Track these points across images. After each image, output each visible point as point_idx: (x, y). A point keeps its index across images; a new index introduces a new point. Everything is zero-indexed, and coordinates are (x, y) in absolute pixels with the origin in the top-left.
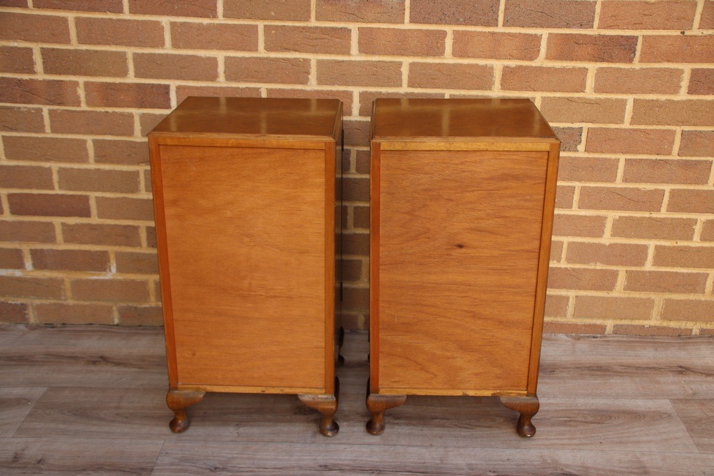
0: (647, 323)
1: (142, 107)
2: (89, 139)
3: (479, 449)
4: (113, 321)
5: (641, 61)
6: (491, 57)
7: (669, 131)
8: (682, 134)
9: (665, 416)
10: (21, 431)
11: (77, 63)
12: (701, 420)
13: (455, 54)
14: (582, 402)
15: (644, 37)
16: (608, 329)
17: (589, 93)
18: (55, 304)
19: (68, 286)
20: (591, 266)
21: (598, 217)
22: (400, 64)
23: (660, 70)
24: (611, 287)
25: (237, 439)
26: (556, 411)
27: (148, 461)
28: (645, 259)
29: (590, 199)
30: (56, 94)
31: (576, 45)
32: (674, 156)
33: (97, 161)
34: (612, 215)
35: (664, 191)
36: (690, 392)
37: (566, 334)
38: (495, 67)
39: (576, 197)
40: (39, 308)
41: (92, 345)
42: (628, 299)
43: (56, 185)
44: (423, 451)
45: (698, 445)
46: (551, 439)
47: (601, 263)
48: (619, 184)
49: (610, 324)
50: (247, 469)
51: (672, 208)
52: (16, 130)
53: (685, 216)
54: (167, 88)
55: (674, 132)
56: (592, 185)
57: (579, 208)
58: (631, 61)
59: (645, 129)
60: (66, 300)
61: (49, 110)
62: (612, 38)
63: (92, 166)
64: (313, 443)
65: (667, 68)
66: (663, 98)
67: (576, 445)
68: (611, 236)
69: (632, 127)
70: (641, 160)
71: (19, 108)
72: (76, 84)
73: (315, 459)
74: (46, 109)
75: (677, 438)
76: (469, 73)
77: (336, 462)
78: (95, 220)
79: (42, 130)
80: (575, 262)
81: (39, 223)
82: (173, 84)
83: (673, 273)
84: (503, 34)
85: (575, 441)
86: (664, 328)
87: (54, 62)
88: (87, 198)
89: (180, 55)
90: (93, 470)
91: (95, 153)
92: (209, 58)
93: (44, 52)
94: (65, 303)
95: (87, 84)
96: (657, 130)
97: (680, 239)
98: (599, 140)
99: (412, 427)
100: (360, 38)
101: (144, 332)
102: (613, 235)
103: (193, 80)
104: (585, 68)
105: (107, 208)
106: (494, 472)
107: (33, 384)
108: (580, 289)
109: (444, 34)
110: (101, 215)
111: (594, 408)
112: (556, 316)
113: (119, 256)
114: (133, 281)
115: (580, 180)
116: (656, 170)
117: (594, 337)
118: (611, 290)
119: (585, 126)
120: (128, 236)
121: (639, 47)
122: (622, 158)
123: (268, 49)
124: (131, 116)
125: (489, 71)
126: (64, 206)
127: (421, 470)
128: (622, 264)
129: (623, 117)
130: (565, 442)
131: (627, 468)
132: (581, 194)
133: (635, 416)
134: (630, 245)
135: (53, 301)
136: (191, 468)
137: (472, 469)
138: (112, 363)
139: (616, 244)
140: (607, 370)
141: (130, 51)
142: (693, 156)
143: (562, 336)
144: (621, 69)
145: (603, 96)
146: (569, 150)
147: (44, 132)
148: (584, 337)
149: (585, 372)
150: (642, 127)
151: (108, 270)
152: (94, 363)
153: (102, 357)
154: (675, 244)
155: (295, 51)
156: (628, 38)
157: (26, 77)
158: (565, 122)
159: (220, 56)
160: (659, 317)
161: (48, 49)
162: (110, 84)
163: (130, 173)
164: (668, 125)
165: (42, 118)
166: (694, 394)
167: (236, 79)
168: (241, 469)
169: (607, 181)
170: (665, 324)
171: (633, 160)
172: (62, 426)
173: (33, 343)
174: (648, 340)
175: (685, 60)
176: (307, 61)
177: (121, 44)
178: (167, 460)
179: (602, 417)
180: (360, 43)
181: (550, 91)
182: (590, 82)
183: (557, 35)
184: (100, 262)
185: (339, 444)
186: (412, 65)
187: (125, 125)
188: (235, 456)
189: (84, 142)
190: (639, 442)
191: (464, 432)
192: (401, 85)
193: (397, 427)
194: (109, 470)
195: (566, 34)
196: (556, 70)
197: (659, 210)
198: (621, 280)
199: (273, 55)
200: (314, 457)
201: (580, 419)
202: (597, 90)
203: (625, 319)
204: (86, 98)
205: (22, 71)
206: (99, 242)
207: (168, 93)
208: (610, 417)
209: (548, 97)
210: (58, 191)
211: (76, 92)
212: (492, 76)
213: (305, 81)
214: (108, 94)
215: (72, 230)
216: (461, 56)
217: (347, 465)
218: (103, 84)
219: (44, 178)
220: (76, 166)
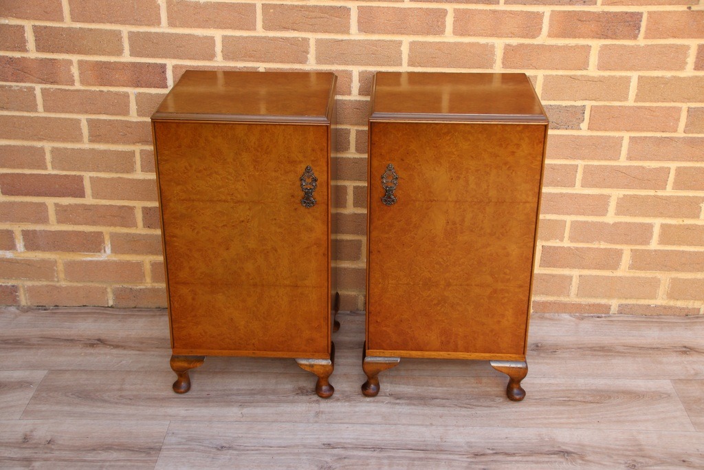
0: (652, 303)
1: (137, 86)
2: (83, 118)
3: (478, 428)
4: (108, 303)
5: (646, 38)
6: (492, 35)
7: (674, 108)
8: (688, 111)
9: (665, 396)
10: (27, 413)
11: (71, 42)
12: (700, 399)
13: (455, 33)
14: (581, 382)
15: (649, 13)
16: (612, 308)
17: (593, 71)
18: (47, 286)
19: (61, 267)
20: (595, 245)
21: (602, 196)
22: (400, 43)
23: (665, 46)
24: (615, 267)
25: (242, 420)
26: (556, 391)
27: (155, 441)
28: (651, 237)
29: (592, 178)
30: (49, 72)
31: (579, 22)
32: (680, 134)
33: (91, 141)
34: (616, 194)
35: (669, 169)
36: (692, 372)
37: (570, 313)
38: (496, 45)
39: (579, 176)
40: (30, 290)
41: (88, 327)
42: (634, 278)
43: (49, 165)
44: (423, 429)
45: (694, 424)
46: (549, 418)
47: (606, 241)
48: (623, 162)
49: (614, 304)
50: (253, 448)
51: (677, 186)
52: (7, 109)
53: (691, 194)
54: (163, 67)
55: (679, 109)
56: (596, 163)
57: (582, 186)
58: (635, 37)
59: (650, 107)
60: (58, 281)
61: (41, 89)
62: (616, 14)
63: (86, 145)
64: (316, 422)
65: (673, 45)
66: (668, 74)
67: (574, 424)
68: (615, 214)
69: (636, 104)
70: (646, 137)
71: (11, 87)
72: (70, 62)
73: (319, 438)
74: (38, 88)
75: (675, 418)
76: (470, 52)
77: (339, 441)
78: (89, 200)
79: (34, 109)
80: (578, 241)
81: (32, 203)
82: (170, 63)
83: (679, 251)
84: (504, 12)
85: (573, 420)
86: (670, 308)
87: (46, 40)
88: (81, 178)
89: (176, 34)
90: (103, 450)
91: (89, 132)
92: (206, 37)
93: (36, 30)
94: (58, 284)
95: (80, 63)
96: (662, 107)
97: (687, 217)
98: (603, 118)
99: (413, 407)
100: (359, 17)
101: (139, 313)
102: (617, 214)
103: (190, 59)
104: (588, 45)
105: (101, 188)
106: (493, 449)
107: (33, 367)
108: (583, 268)
109: (445, 12)
110: (95, 195)
111: (594, 388)
112: (559, 296)
113: (113, 236)
114: (128, 262)
115: (583, 159)
116: (663, 148)
117: (598, 317)
118: (616, 269)
119: (588, 104)
120: (123, 217)
121: (644, 24)
122: (626, 136)
123: (266, 28)
124: (126, 96)
125: (490, 49)
126: (57, 186)
127: (422, 448)
128: (626, 243)
129: (627, 95)
130: (562, 421)
131: (623, 446)
132: (584, 172)
133: (634, 396)
134: (634, 223)
135: (45, 283)
136: (199, 447)
137: (471, 447)
138: (110, 345)
139: (620, 223)
140: (610, 351)
141: (125, 30)
142: (700, 133)
143: (566, 316)
144: (625, 46)
145: (607, 74)
146: (572, 129)
147: (36, 111)
148: (589, 316)
149: (587, 352)
150: (647, 104)
151: (103, 251)
152: (92, 345)
153: (99, 340)
154: (681, 223)
155: (294, 30)
156: (632, 14)
157: (17, 55)
158: (568, 100)
159: (218, 35)
160: (665, 296)
161: (40, 27)
162: (104, 63)
163: (125, 153)
164: (674, 102)
165: (35, 97)
166: (696, 374)
167: (234, 59)
168: (247, 448)
169: (611, 159)
170: (672, 303)
171: (637, 137)
172: (67, 408)
173: (26, 326)
174: (654, 320)
175: (691, 36)
176: (306, 40)
177: (116, 22)
178: (173, 440)
179: (601, 397)
180: (359, 22)
181: (552, 69)
182: (594, 59)
183: (559, 12)
184: (94, 243)
185: (341, 423)
186: (413, 44)
187: (121, 105)
188: (240, 435)
189: (78, 121)
190: (636, 421)
191: (464, 412)
192: (401, 65)
193: (398, 407)
194: (118, 449)
195: (569, 11)
196: (558, 47)
197: (664, 188)
198: (626, 259)
199: (271, 34)
200: (317, 436)
201: (579, 399)
202: (600, 68)
203: (630, 298)
204: (80, 77)
205: (13, 49)
206: (94, 223)
207: (164, 72)
208: (610, 397)
209: (550, 76)
210: (50, 171)
211: (69, 71)
212: (493, 54)
213: (304, 61)
214: (103, 73)
215: (65, 211)
216: (462, 35)
217: (349, 443)
218: (97, 63)
219: (36, 158)
220: (69, 146)
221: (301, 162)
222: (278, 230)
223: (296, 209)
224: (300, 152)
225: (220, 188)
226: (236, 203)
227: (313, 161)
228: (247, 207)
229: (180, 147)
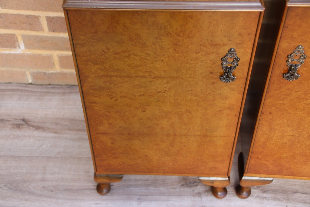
4: (28, 81)
41: (14, 106)
101: (53, 91)
110: (4, 6)
113: (25, 38)
120: (31, 23)
138: (33, 126)
153: (24, 120)
184: (10, 42)
206: (6, 27)
221: (224, 45)
222: (194, 98)
223: (213, 83)
224: (225, 36)
225: (138, 66)
226: (153, 78)
227: (237, 44)
228: (165, 81)
229: (96, 32)
